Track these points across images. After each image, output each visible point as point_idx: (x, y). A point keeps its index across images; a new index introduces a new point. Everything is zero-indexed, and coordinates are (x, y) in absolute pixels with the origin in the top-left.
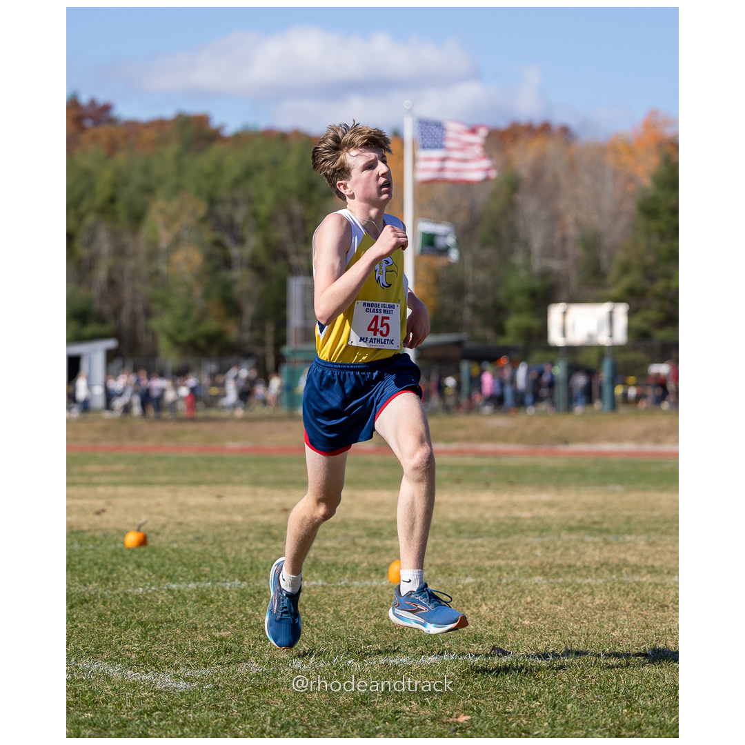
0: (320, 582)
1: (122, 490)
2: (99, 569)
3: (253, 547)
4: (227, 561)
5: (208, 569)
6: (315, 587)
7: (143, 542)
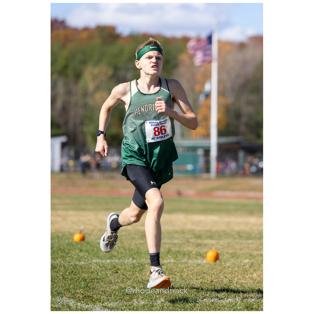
0: (172, 261)
1: (71, 213)
2: (61, 252)
3: (137, 242)
4: (125, 250)
5: (116, 253)
6: (170, 263)
7: (83, 239)
